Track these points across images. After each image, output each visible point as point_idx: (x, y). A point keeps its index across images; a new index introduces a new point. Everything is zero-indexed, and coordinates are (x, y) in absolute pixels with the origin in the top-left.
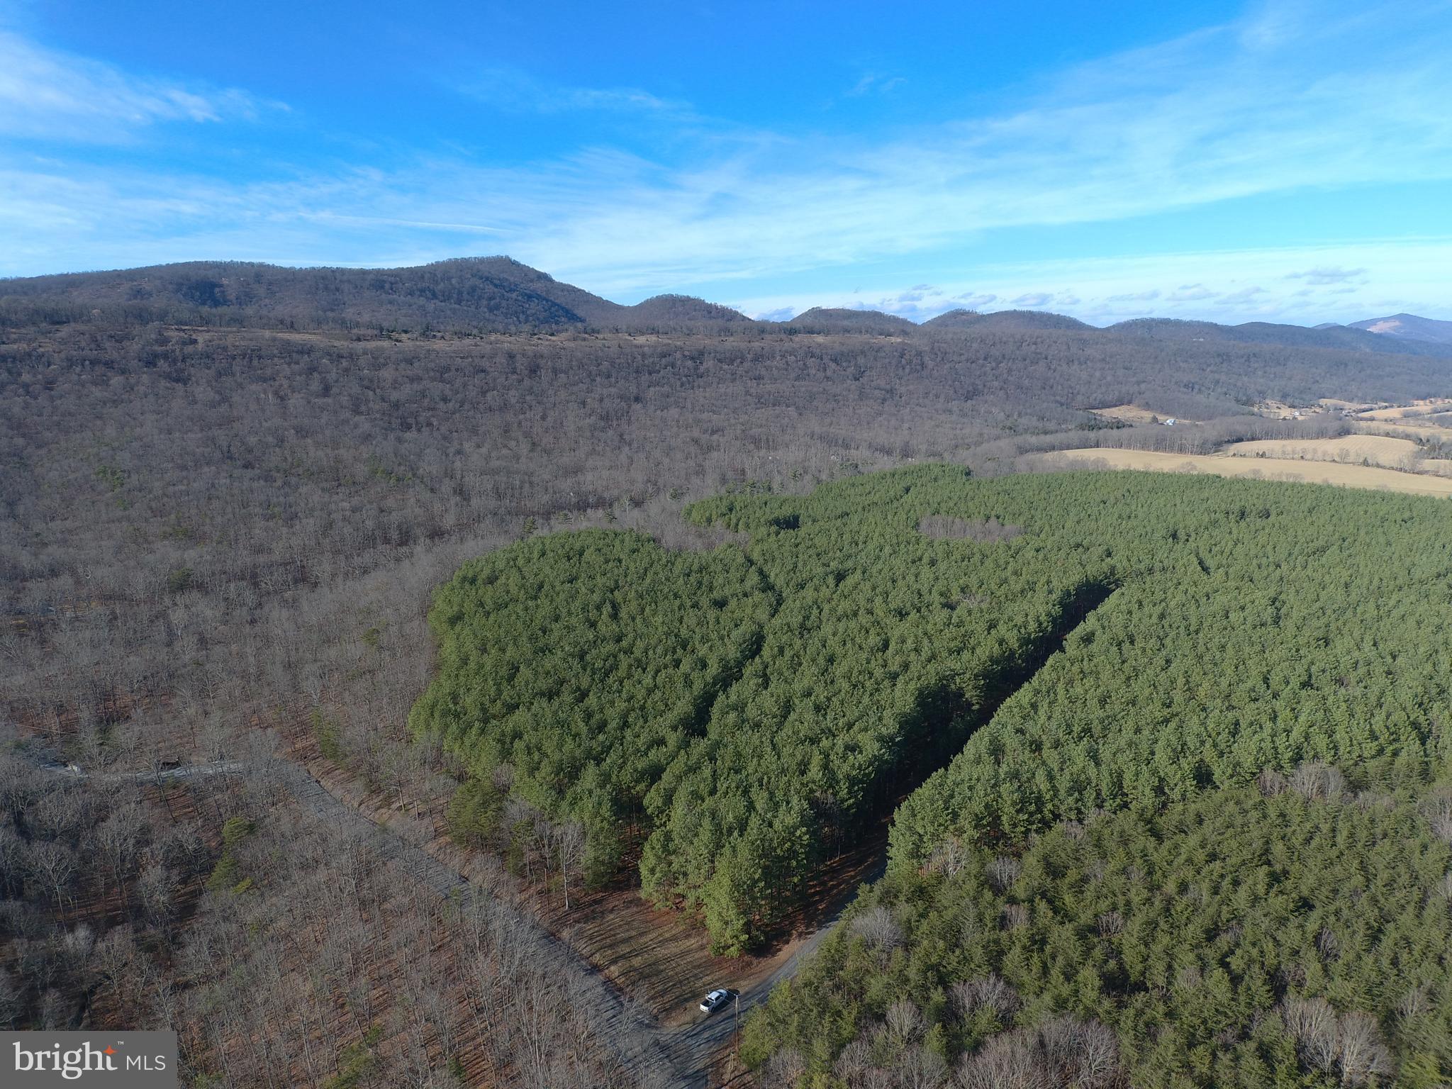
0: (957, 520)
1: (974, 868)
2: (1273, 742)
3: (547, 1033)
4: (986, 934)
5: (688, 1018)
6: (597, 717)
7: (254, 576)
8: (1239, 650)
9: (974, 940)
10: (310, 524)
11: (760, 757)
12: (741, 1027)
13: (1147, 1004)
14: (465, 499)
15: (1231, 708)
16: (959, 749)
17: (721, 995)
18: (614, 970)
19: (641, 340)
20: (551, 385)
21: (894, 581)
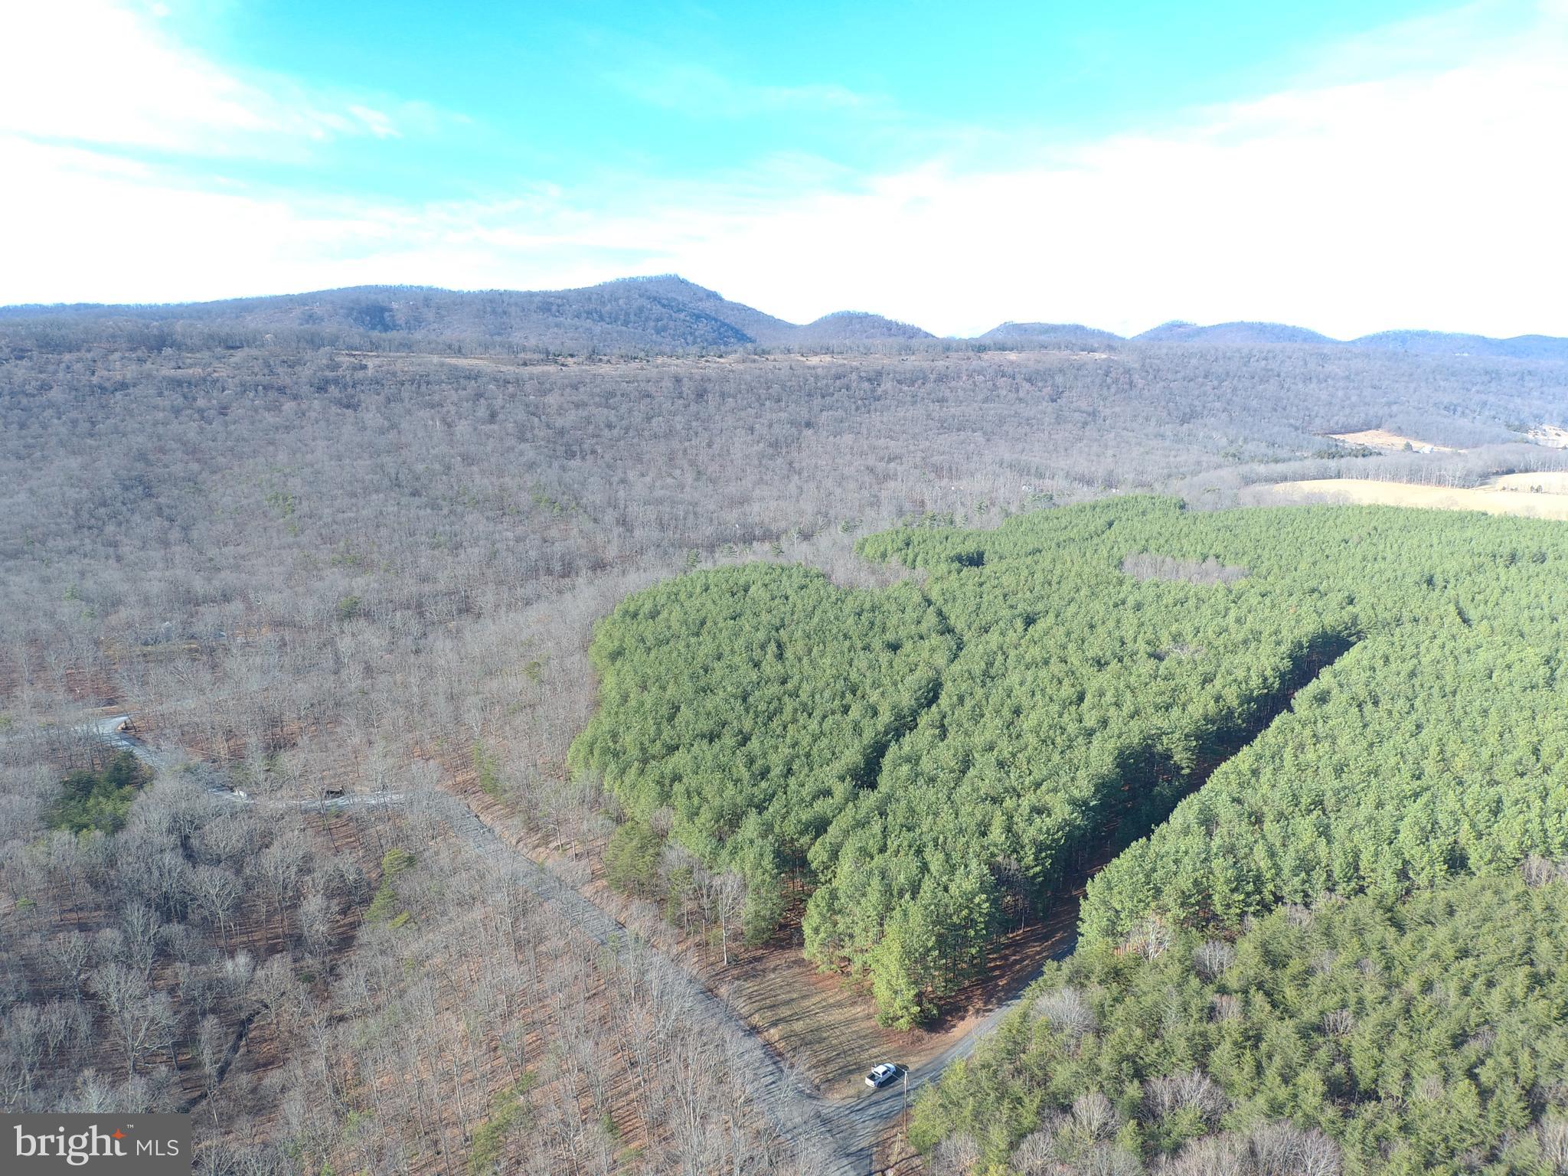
0: (1169, 559)
1: (1178, 951)
2: (1542, 823)
3: (703, 1093)
4: (1191, 1025)
5: (852, 1091)
6: (760, 762)
7: (420, 605)
8: (1504, 714)
9: (1177, 1031)
10: (475, 553)
11: (936, 814)
12: (909, 1106)
13: (1379, 1116)
14: (628, 530)
15: (1493, 783)
16: (1165, 818)
17: (889, 1069)
18: (774, 1033)
19: (814, 361)
20: (719, 409)
21: (1092, 627)
